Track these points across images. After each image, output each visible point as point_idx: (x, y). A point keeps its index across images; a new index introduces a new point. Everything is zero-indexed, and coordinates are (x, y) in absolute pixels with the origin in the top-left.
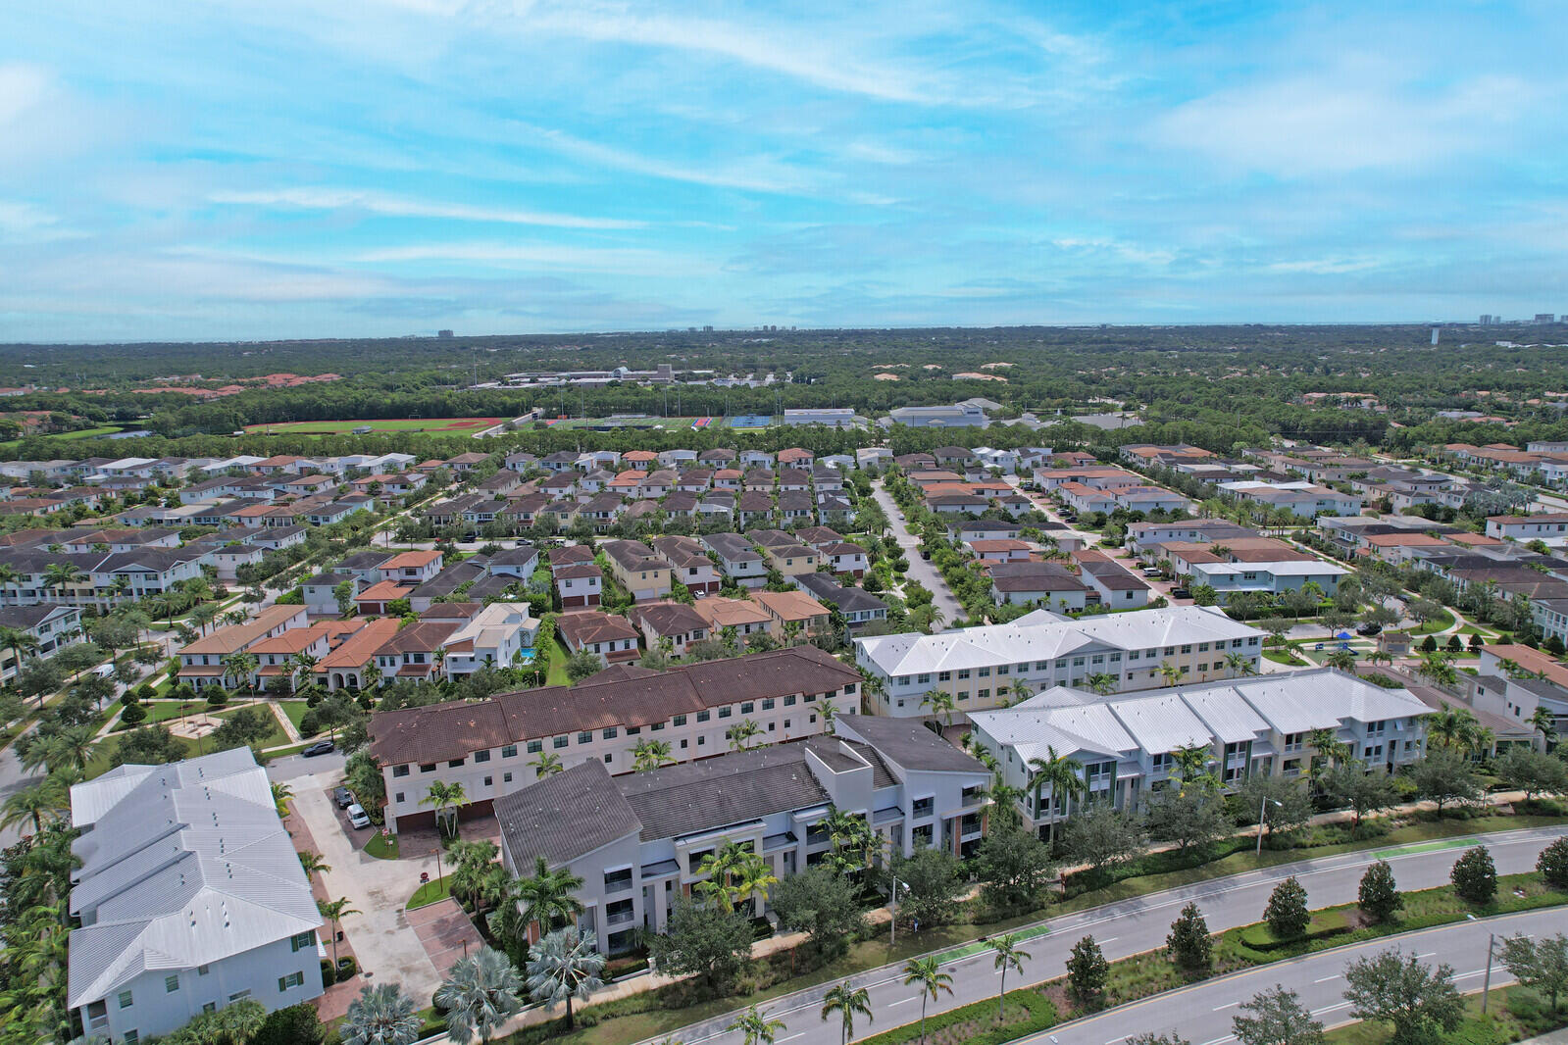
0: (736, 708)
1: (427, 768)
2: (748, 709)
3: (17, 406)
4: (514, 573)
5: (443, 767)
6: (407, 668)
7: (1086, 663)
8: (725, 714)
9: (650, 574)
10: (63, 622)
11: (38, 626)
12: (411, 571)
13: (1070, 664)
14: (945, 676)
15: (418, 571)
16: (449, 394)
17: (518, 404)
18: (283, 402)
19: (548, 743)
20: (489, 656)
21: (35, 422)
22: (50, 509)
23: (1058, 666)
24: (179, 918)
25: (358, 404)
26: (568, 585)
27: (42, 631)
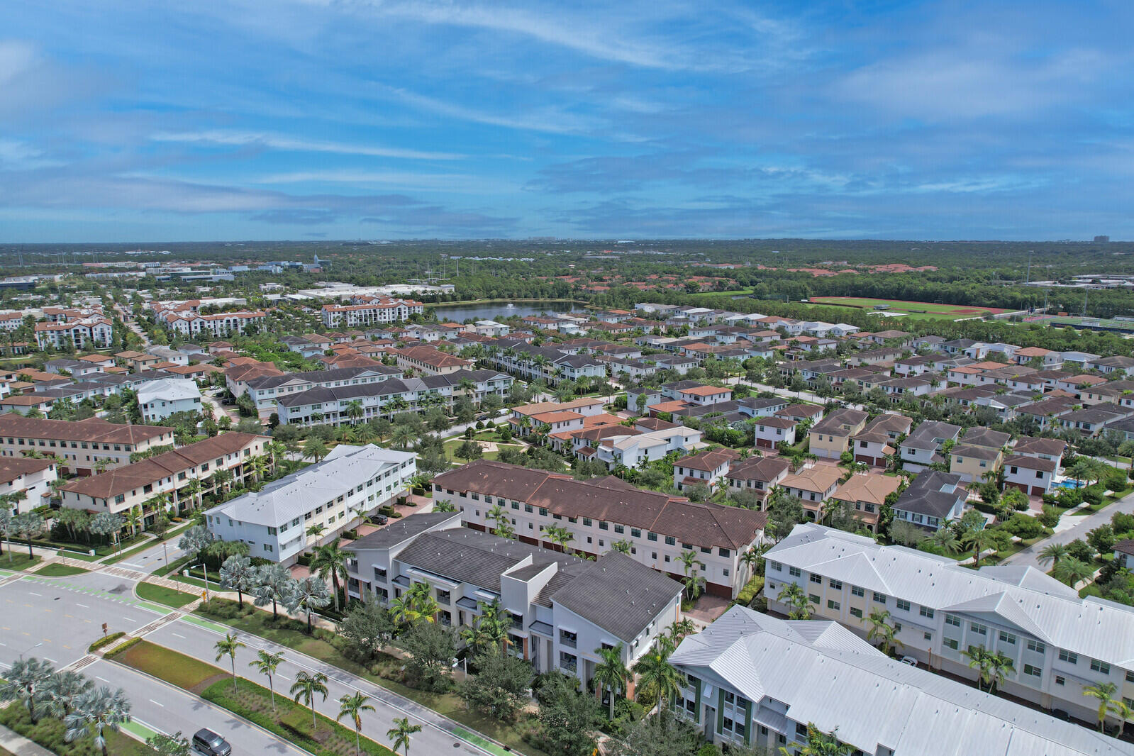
2: (637, 534)
4: (750, 413)
6: (586, 449)
8: (620, 530)
9: (826, 437)
10: (502, 383)
11: (487, 382)
12: (697, 398)
13: (966, 624)
14: (816, 578)
15: (701, 399)
19: (508, 503)
20: (620, 455)
23: (948, 621)
26: (762, 430)
27: (489, 384)
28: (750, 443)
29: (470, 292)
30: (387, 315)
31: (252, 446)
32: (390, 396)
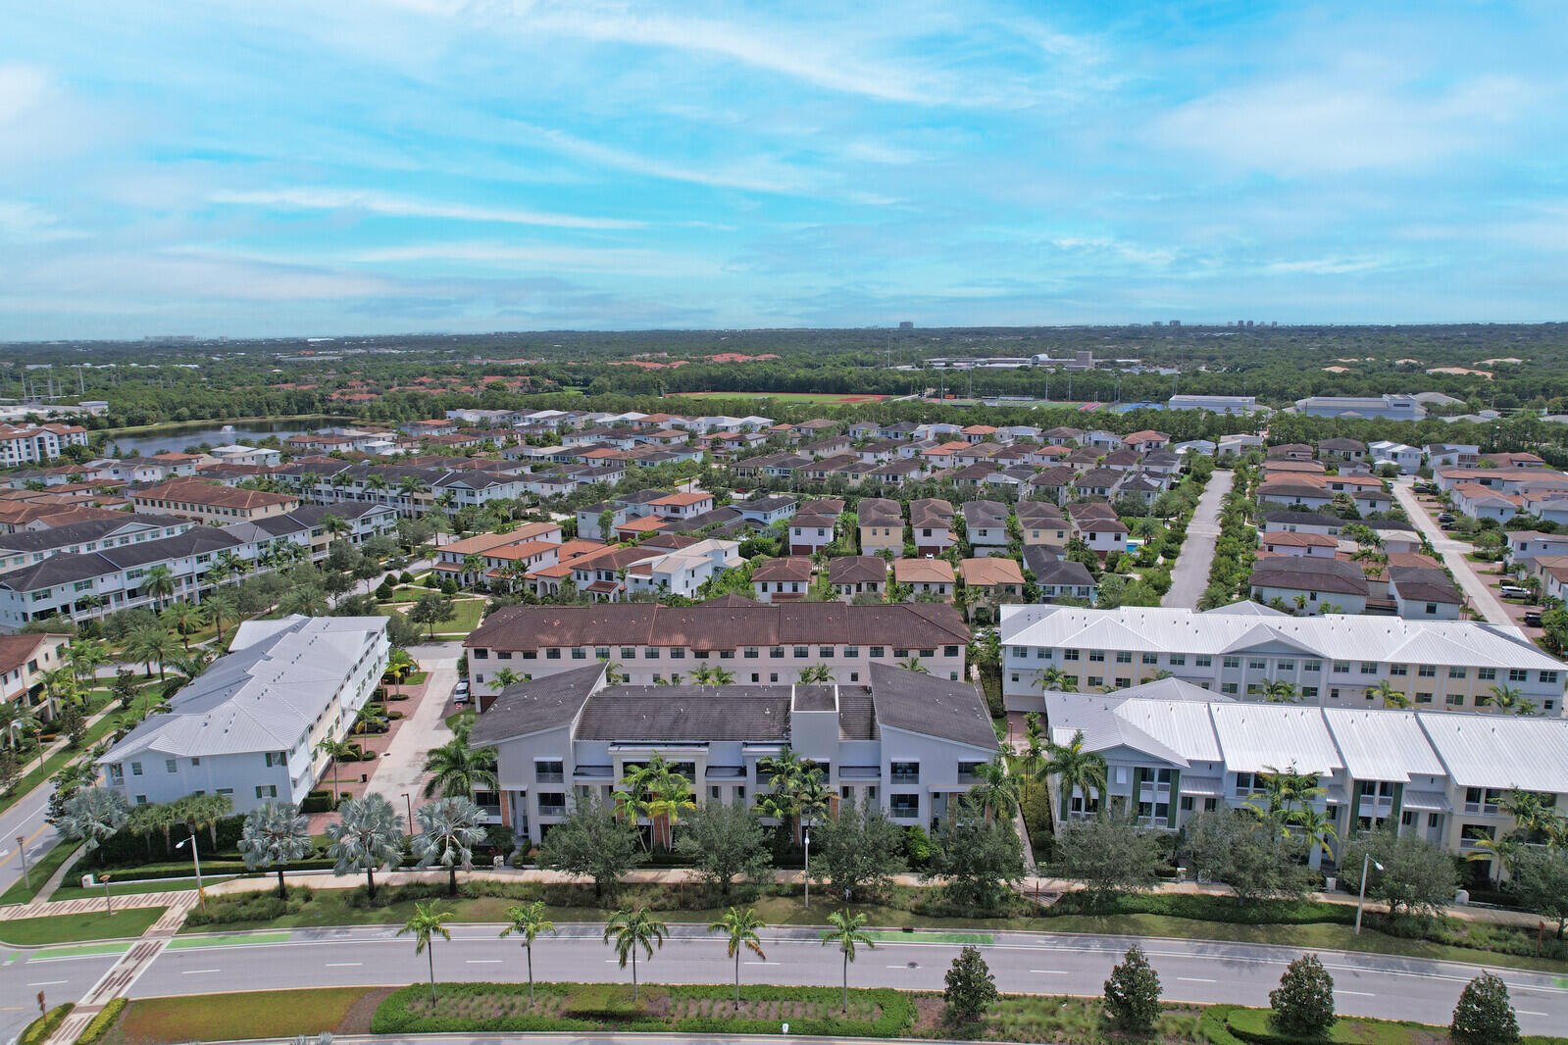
0: (814, 650)
1: (504, 655)
2: (827, 654)
3: (516, 372)
4: (761, 519)
5: (517, 656)
6: (598, 584)
7: (1268, 666)
8: (801, 654)
9: (881, 530)
10: (382, 518)
11: (360, 518)
12: (675, 509)
13: (1244, 664)
14: (1072, 654)
15: (682, 510)
16: (851, 373)
17: (909, 383)
18: (705, 374)
19: (615, 652)
20: (665, 581)
21: (519, 384)
22: (468, 444)
23: (1226, 664)
24: (201, 718)
25: (768, 377)
26: (798, 533)
27: (363, 522)
28: (784, 552)
29: (139, 412)
30: (15, 452)
31: (38, 655)
32: (214, 555)
